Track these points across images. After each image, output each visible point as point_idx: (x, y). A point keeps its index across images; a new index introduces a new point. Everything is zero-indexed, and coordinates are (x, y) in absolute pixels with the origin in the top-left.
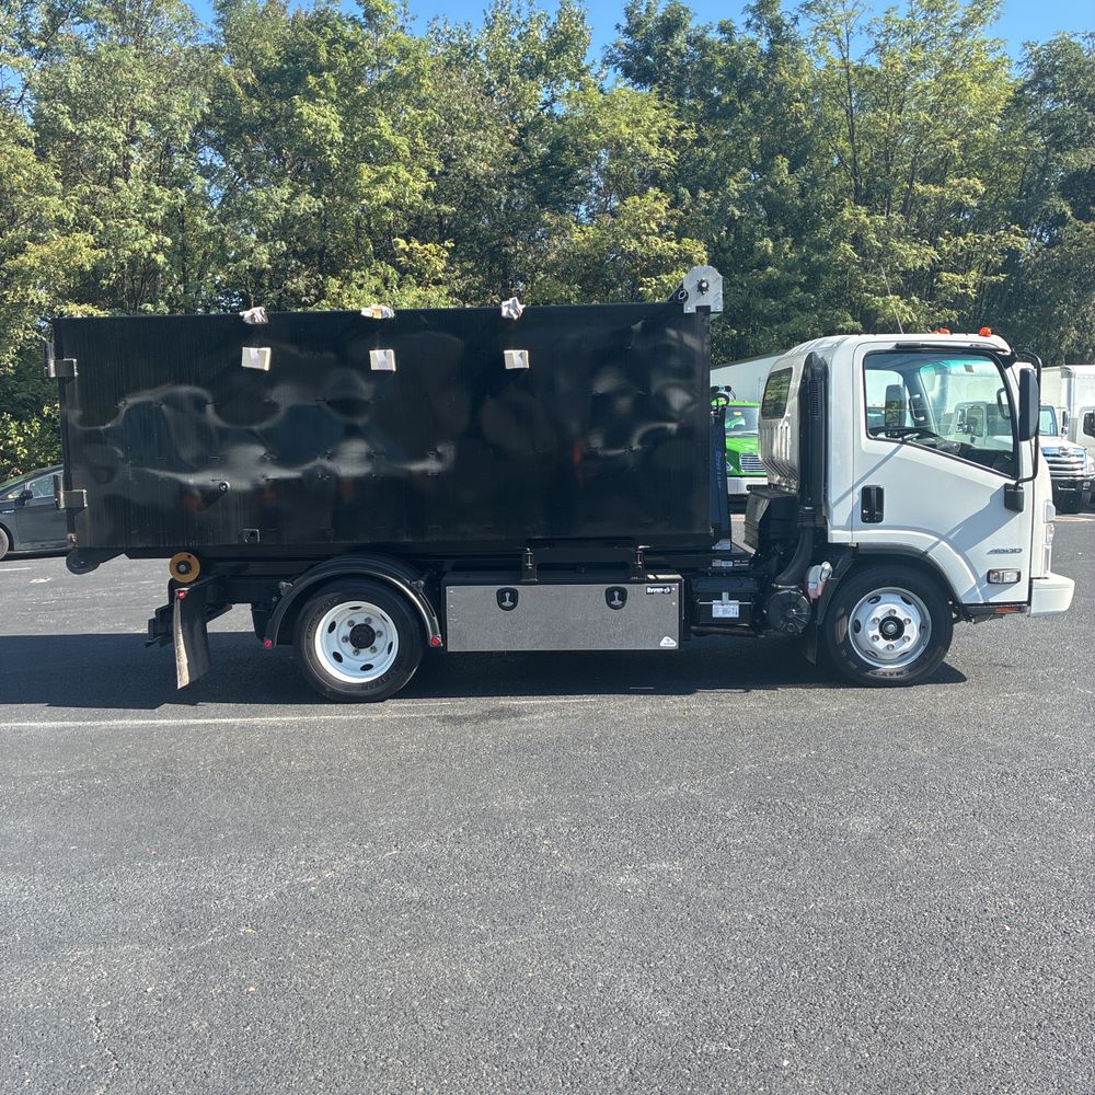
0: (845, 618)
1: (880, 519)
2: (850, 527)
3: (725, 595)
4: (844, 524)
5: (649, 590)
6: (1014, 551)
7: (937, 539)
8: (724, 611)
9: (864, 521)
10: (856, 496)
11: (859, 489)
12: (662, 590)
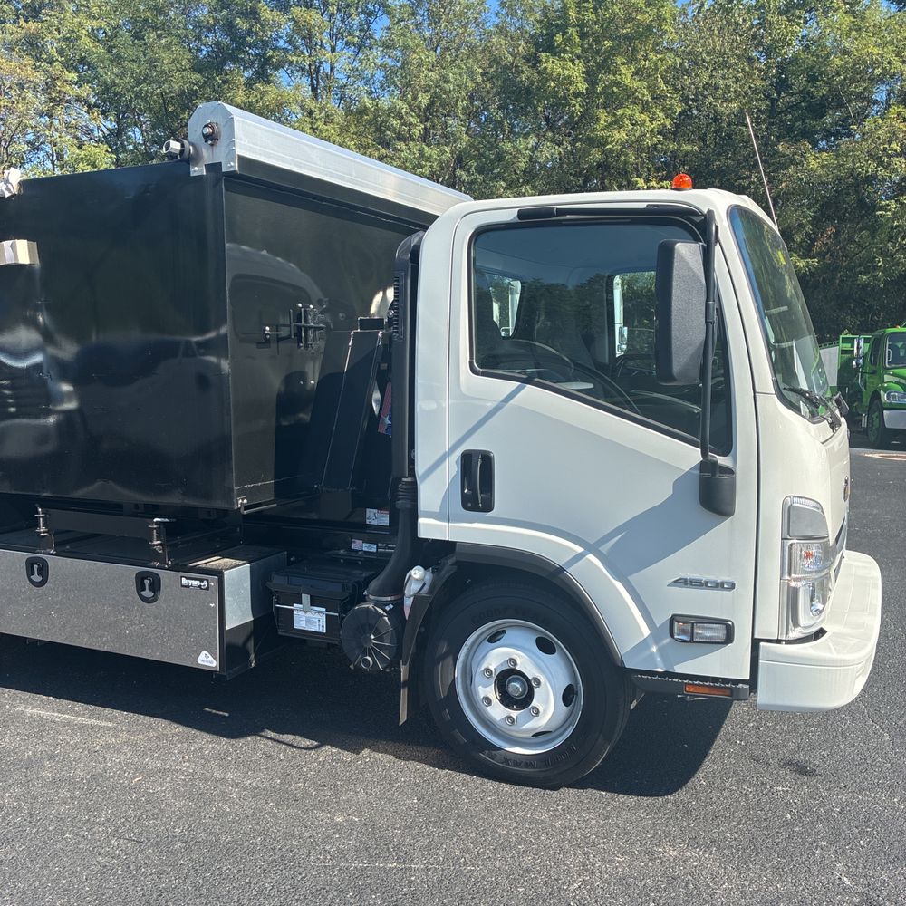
0: (450, 659)
1: (488, 507)
2: (445, 515)
3: (306, 598)
4: (437, 509)
5: (185, 581)
6: (719, 586)
7: (580, 550)
8: (308, 621)
9: (465, 507)
10: (453, 467)
11: (457, 454)
12: (197, 583)
